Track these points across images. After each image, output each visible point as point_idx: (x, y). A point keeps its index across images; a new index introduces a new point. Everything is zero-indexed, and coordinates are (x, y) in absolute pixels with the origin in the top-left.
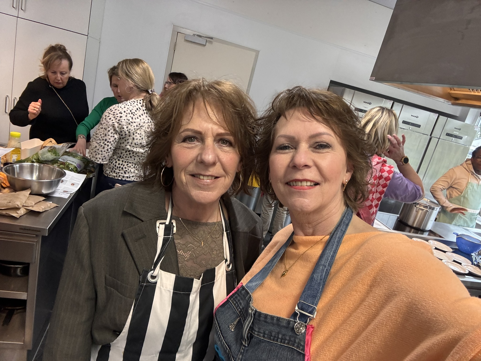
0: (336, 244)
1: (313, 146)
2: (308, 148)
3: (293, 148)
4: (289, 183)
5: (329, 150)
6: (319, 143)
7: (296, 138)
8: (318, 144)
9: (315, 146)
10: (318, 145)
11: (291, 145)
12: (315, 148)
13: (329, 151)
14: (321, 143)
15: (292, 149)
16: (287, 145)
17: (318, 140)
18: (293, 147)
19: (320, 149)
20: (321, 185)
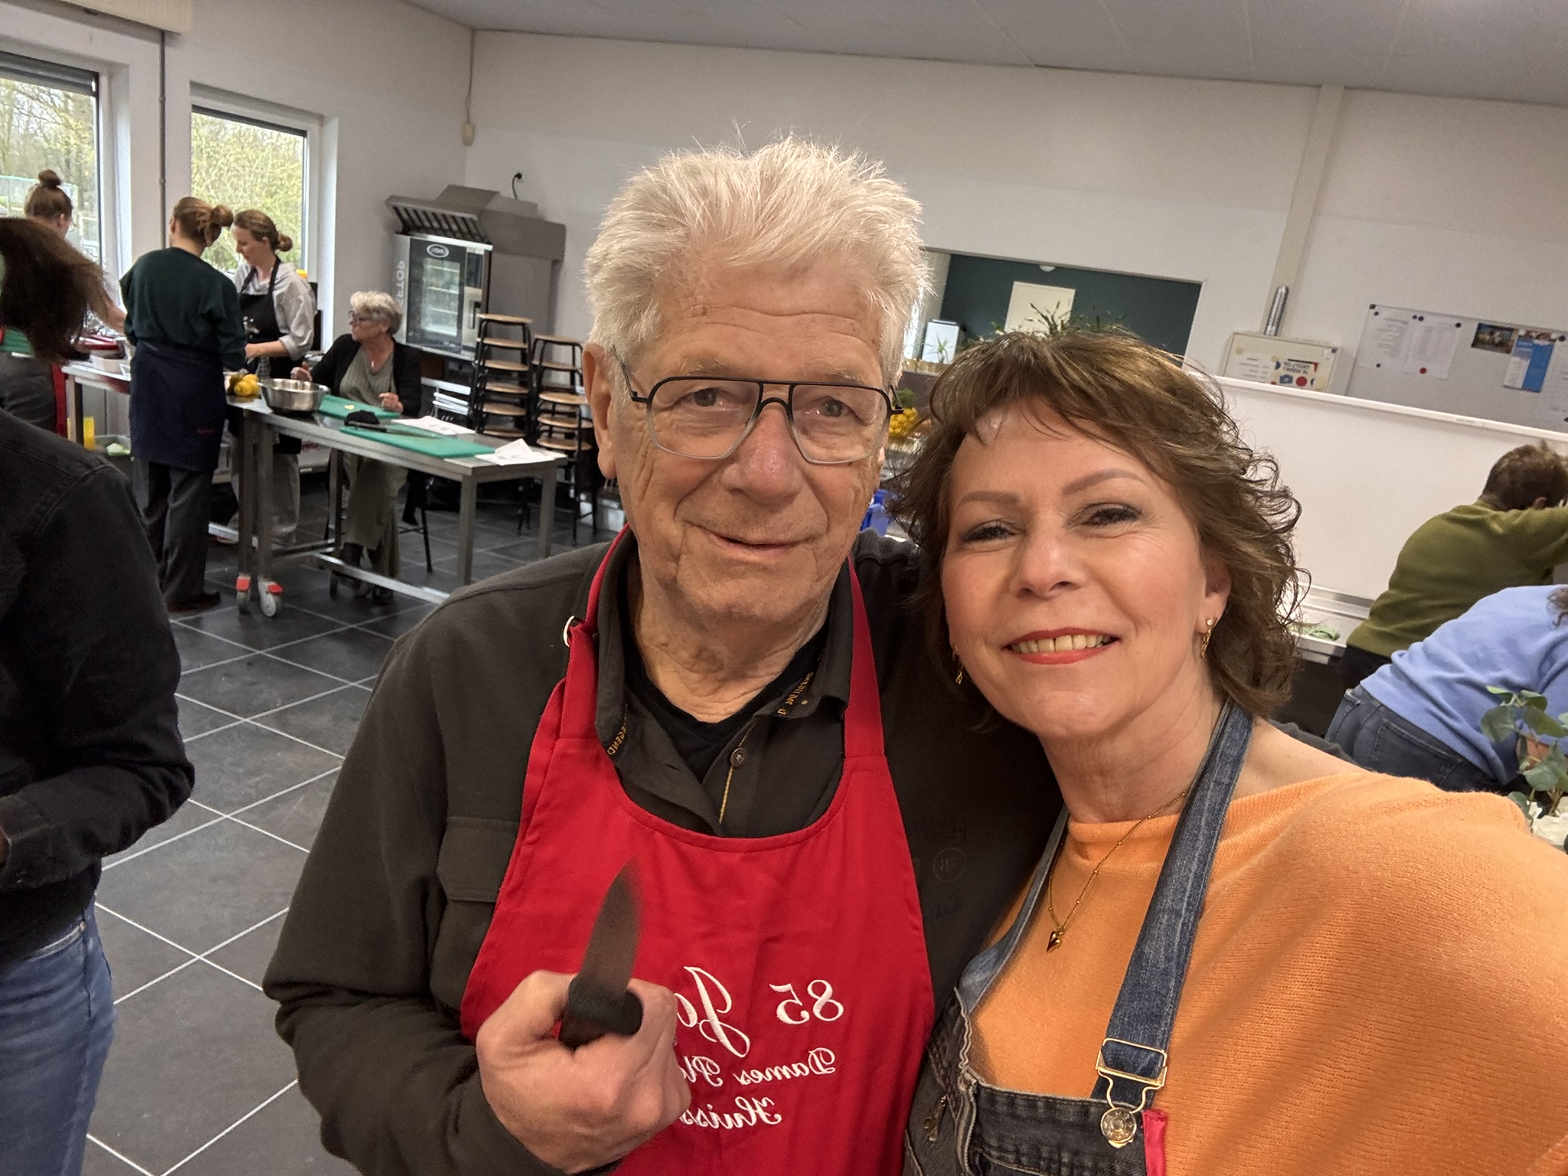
0: (1204, 835)
1: (1080, 518)
2: (1064, 527)
3: (1014, 531)
4: (1014, 647)
5: (1134, 524)
6: (1100, 508)
7: (1023, 499)
8: (1094, 510)
9: (1086, 518)
10: (1097, 515)
11: (1008, 523)
12: (1090, 522)
13: (1136, 527)
14: (1106, 507)
15: (1013, 534)
16: (993, 524)
17: (1095, 494)
18: (1015, 528)
19: (1106, 524)
20: (1125, 641)
